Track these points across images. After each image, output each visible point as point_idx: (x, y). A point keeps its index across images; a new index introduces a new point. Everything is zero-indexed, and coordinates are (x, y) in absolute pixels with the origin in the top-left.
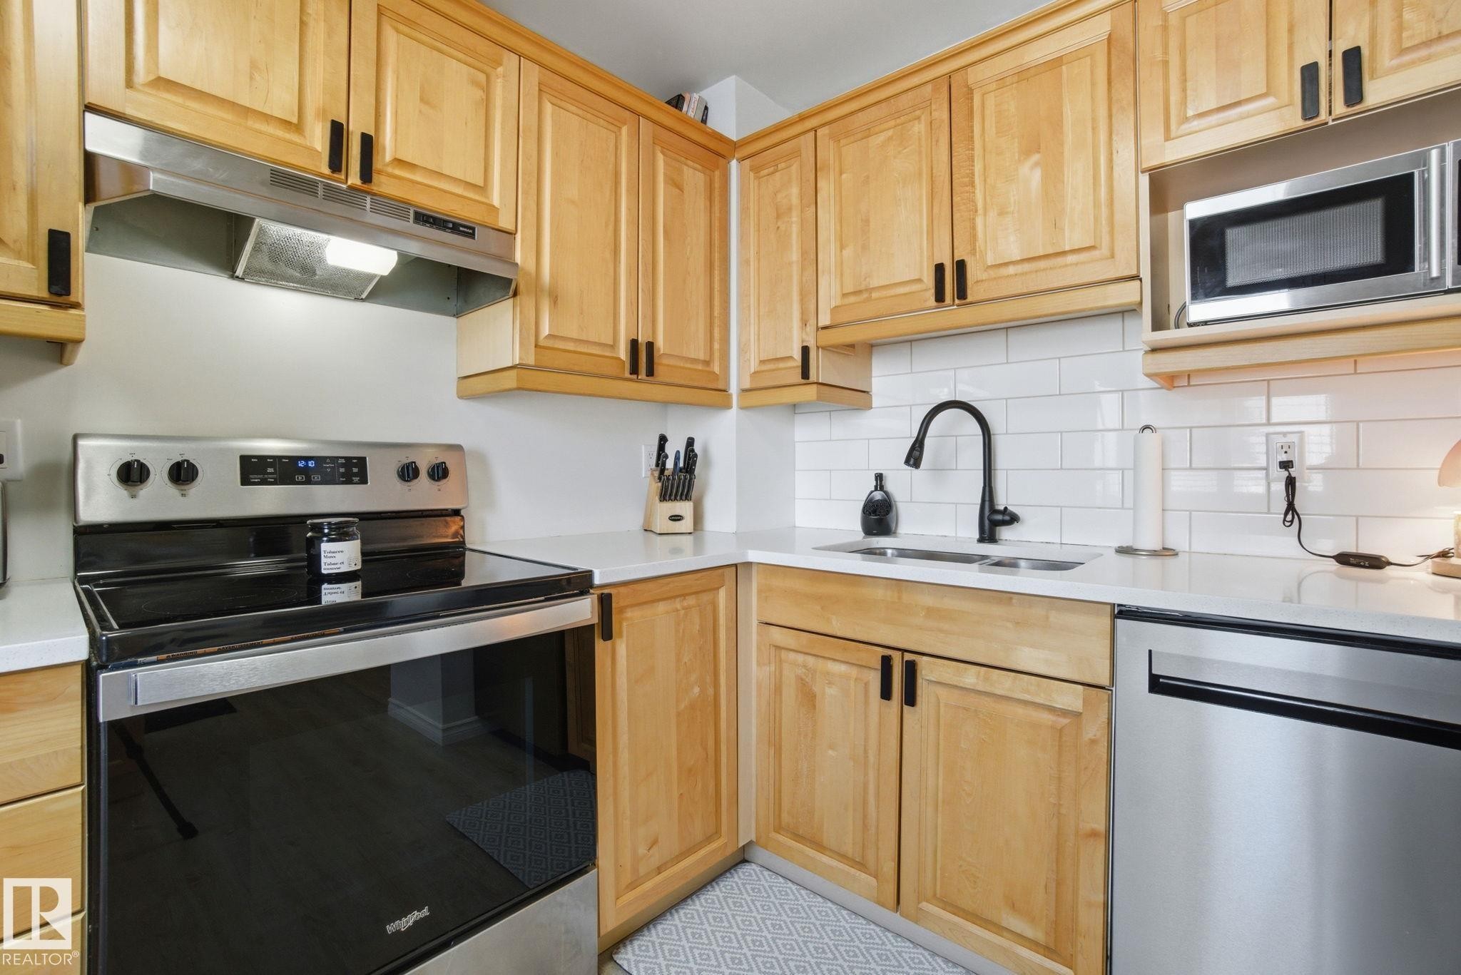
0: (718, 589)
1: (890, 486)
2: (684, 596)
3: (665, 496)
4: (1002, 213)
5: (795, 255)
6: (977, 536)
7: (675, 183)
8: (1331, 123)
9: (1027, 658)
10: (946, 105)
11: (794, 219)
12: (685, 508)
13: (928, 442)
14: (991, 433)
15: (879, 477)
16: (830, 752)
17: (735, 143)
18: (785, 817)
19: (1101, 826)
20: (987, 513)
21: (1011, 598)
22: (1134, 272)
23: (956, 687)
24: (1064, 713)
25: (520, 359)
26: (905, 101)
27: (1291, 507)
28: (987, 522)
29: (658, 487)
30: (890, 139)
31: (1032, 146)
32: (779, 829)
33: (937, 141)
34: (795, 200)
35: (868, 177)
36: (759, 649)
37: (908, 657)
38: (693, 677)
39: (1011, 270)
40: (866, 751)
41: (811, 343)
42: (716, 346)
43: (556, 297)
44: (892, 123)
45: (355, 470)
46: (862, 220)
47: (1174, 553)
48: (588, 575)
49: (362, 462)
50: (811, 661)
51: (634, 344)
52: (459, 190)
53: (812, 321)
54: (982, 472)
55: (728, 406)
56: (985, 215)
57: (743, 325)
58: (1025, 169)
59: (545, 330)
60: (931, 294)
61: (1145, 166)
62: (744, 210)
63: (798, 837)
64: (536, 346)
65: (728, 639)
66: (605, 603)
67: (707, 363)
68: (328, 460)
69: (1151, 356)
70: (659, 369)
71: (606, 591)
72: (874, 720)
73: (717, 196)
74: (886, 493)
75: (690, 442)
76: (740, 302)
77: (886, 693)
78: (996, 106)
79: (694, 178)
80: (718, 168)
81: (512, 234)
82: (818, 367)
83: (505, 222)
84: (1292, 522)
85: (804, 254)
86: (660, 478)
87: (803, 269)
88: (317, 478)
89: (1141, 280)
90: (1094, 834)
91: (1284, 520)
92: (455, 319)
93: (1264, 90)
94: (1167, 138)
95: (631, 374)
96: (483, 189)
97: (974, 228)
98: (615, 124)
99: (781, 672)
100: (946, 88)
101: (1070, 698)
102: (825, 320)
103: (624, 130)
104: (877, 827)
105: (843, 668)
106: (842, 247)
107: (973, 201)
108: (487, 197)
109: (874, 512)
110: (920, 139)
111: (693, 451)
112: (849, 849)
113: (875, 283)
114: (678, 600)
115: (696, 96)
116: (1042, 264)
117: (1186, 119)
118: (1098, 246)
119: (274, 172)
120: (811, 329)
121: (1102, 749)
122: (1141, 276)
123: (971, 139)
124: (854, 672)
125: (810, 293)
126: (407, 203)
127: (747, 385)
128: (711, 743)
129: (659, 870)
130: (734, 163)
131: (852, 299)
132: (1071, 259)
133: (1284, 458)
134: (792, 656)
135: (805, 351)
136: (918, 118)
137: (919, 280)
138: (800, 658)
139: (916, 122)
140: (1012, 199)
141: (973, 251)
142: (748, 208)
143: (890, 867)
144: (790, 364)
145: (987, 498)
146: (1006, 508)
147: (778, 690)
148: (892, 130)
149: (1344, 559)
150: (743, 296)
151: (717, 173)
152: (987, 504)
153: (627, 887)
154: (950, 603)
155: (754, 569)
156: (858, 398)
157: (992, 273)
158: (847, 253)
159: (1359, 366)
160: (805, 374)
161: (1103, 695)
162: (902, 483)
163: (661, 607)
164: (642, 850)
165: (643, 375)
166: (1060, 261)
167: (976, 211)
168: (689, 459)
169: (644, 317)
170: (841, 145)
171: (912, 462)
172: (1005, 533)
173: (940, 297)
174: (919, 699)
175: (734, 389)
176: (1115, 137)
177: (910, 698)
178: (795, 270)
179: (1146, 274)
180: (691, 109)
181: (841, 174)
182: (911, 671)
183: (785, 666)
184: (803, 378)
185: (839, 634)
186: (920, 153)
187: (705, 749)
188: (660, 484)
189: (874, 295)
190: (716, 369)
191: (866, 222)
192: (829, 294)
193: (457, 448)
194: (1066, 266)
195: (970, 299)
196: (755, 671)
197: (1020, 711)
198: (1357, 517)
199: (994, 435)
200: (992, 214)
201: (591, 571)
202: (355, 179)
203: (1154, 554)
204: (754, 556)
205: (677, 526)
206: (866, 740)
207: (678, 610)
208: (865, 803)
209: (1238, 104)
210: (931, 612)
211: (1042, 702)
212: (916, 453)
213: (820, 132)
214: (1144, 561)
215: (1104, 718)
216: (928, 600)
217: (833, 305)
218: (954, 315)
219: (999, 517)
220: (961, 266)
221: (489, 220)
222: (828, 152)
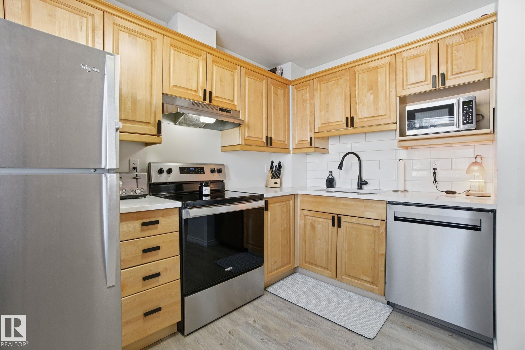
0: (290, 200)
1: (333, 174)
2: (283, 202)
3: (273, 177)
4: (363, 105)
5: (308, 113)
6: (357, 188)
7: (276, 94)
8: (439, 89)
9: (367, 215)
10: (349, 76)
11: (308, 103)
12: (277, 180)
13: (344, 163)
14: (361, 160)
15: (331, 172)
16: (319, 241)
17: (291, 81)
18: (307, 259)
19: (384, 252)
20: (360, 182)
21: (363, 201)
22: (395, 122)
23: (351, 222)
24: (376, 227)
25: (241, 142)
26: (338, 74)
27: (435, 179)
28: (360, 184)
29: (271, 175)
30: (334, 83)
31: (371, 89)
32: (306, 262)
33: (347, 85)
34: (308, 98)
35: (328, 93)
36: (300, 216)
37: (339, 216)
38: (285, 222)
39: (365, 120)
40: (328, 240)
41: (313, 137)
42: (286, 137)
43: (249, 126)
44: (335, 79)
45: (202, 170)
46: (327, 104)
47: (407, 192)
48: (263, 195)
49: (203, 168)
50: (314, 218)
51: (267, 137)
52: (228, 102)
53: (313, 131)
54: (358, 171)
55: (289, 153)
56: (359, 105)
57: (294, 131)
58: (369, 94)
59: (247, 135)
60: (345, 125)
61: (398, 95)
62: (294, 100)
63: (311, 264)
64: (245, 139)
65: (292, 213)
66: (266, 202)
67: (284, 141)
68: (196, 168)
69: (399, 142)
70: (273, 144)
71: (266, 199)
72: (330, 232)
73: (286, 96)
74: (333, 176)
75: (280, 163)
76: (292, 124)
77: (333, 225)
78: (362, 77)
79: (281, 92)
80: (286, 88)
81: (239, 111)
82: (314, 143)
83: (238, 109)
84: (435, 183)
85: (310, 112)
86: (272, 173)
87: (310, 117)
88: (194, 172)
89: (397, 123)
90: (382, 254)
91: (434, 182)
92: (221, 131)
93: (425, 80)
94: (403, 89)
95: (266, 145)
96: (233, 101)
97: (356, 108)
98: (262, 80)
99: (306, 222)
100: (349, 72)
101: (377, 223)
102: (316, 131)
103: (264, 82)
104: (331, 259)
105: (322, 220)
106: (321, 111)
107: (356, 101)
108: (234, 103)
109: (329, 181)
110: (342, 84)
111: (280, 165)
112: (324, 265)
113: (330, 121)
114: (281, 203)
115: (280, 67)
116: (373, 118)
117: (407, 85)
118: (386, 115)
119: (193, 102)
120: (313, 133)
121: (384, 235)
122: (397, 122)
123: (355, 85)
124: (325, 220)
125: (312, 123)
126: (218, 106)
127: (295, 147)
128: (288, 240)
129: (277, 269)
130: (291, 86)
131: (324, 125)
132: (380, 117)
133: (435, 167)
134: (309, 217)
135: (311, 139)
136: (342, 78)
137: (342, 121)
138: (311, 218)
139: (341, 79)
140: (366, 102)
141: (356, 114)
142: (295, 99)
143: (334, 268)
144: (307, 142)
145: (360, 178)
146: (364, 180)
147: (305, 226)
148: (334, 81)
149: (447, 192)
150: (294, 123)
151: (286, 90)
152: (360, 179)
153: (269, 272)
154: (349, 202)
155: (299, 195)
156: (325, 150)
157: (361, 120)
158: (323, 113)
159: (452, 145)
160: (311, 145)
161: (384, 222)
162: (337, 174)
163: (278, 204)
164: (273, 264)
165: (269, 146)
166: (377, 118)
167: (357, 104)
168: (280, 167)
169: (269, 130)
170: (321, 84)
171: (340, 168)
172: (364, 187)
173: (347, 126)
174: (341, 226)
175: (291, 149)
176: (391, 88)
177: (339, 226)
178: (308, 117)
179: (398, 122)
180: (278, 72)
181: (321, 92)
182: (339, 219)
183: (307, 220)
184: (310, 146)
185: (321, 211)
186: (342, 88)
187: (287, 240)
188: (272, 174)
189: (330, 124)
190: (286, 143)
191: (328, 105)
192: (318, 124)
193: (223, 165)
194: (379, 119)
195: (355, 127)
196: (299, 222)
197: (366, 227)
198: (451, 182)
199: (362, 161)
200: (361, 105)
201: (263, 194)
202: (208, 102)
203: (402, 191)
204: (299, 192)
205: (276, 186)
206: (328, 237)
207: (281, 205)
208: (328, 253)
209: (419, 82)
210: (344, 205)
211: (371, 225)
212: (341, 166)
213: (315, 80)
214: (399, 193)
215: (385, 228)
216: (343, 202)
217: (319, 127)
218: (350, 130)
219: (363, 183)
220: (352, 118)
221: (234, 109)
222: (317, 85)
